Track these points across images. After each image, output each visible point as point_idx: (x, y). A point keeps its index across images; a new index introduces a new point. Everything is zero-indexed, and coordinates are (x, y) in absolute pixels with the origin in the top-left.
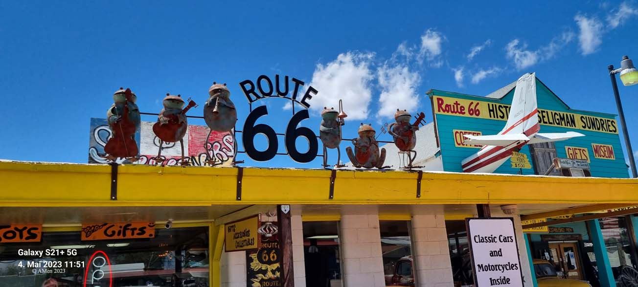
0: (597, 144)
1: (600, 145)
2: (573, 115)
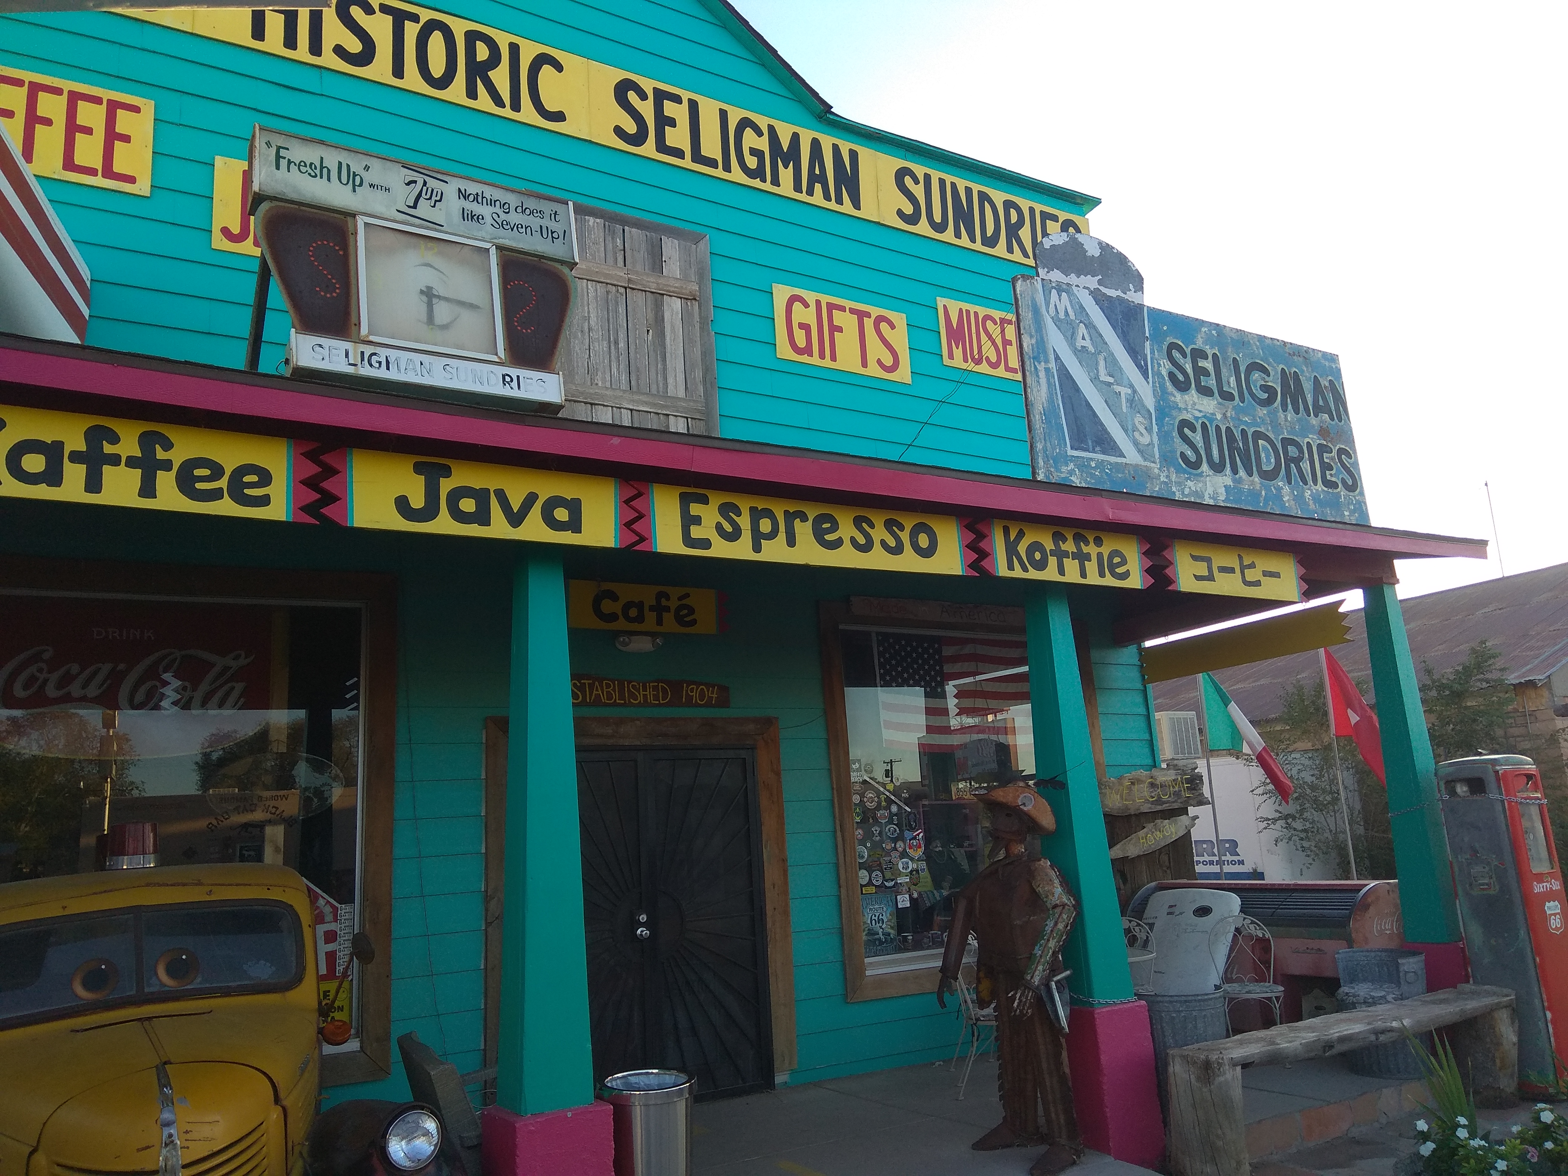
0: (965, 306)
1: (982, 311)
2: (853, 155)
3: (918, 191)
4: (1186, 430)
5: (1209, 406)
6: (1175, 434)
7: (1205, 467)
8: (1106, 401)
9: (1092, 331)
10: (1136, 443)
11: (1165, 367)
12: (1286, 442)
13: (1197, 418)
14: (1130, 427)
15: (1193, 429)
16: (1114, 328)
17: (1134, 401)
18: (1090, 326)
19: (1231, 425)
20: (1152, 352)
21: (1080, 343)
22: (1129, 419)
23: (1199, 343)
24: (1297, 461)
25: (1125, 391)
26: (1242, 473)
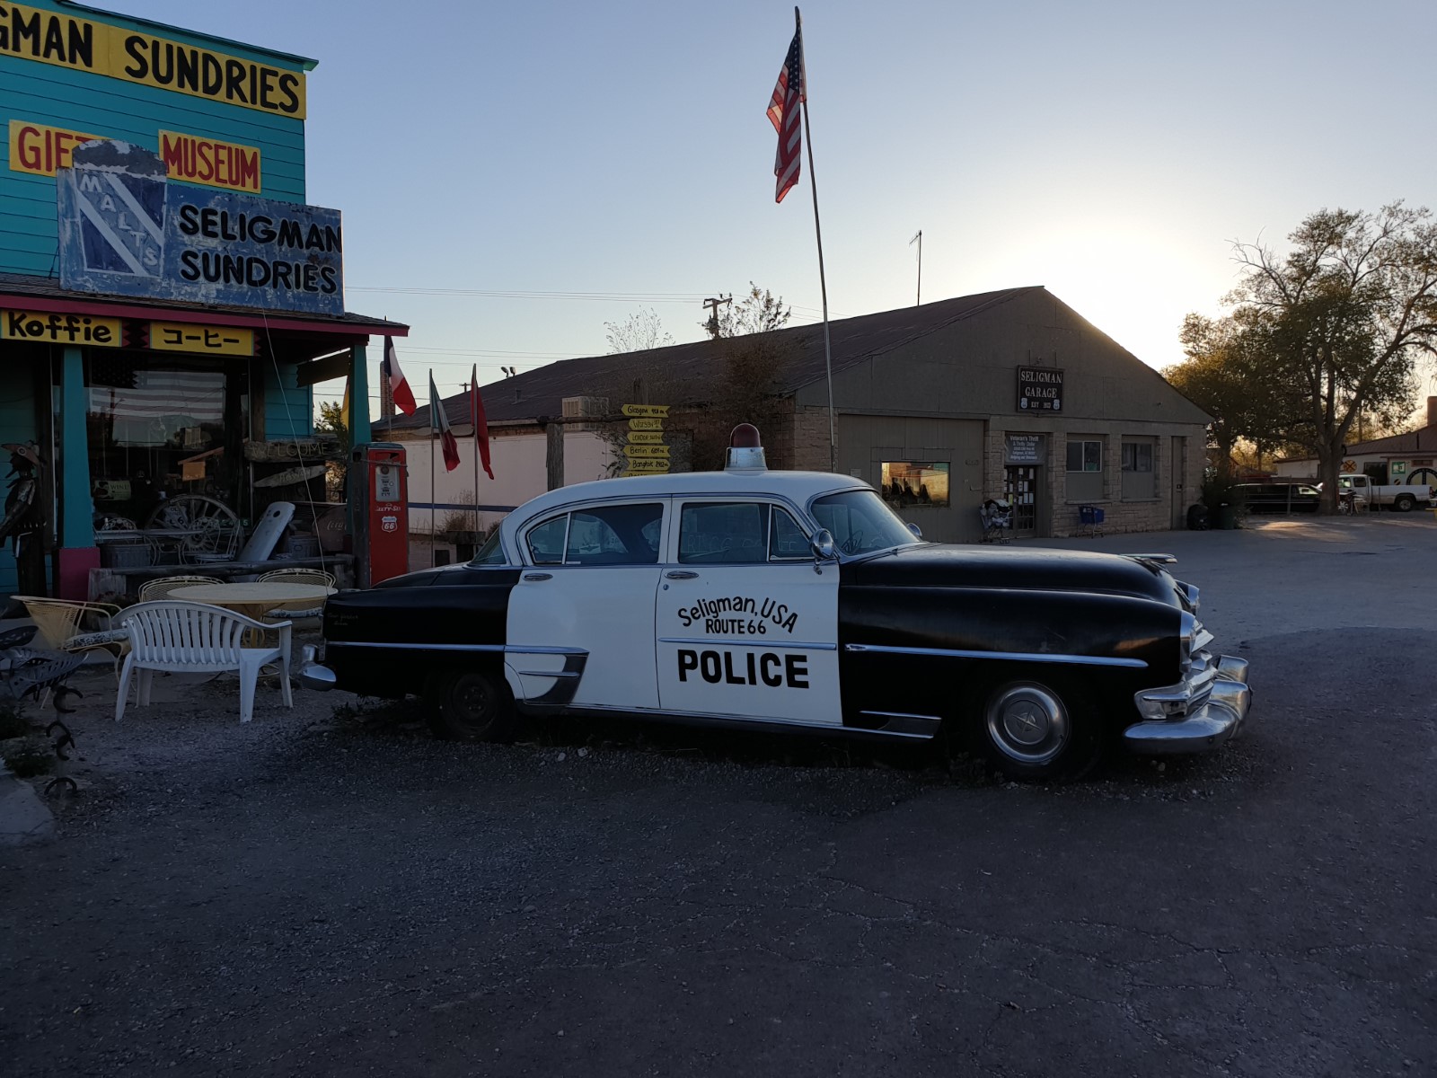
0: (183, 136)
1: (199, 139)
2: (88, 28)
3: (147, 55)
4: (189, 258)
5: (212, 243)
6: (179, 260)
7: (202, 279)
8: (122, 241)
9: (116, 199)
10: (144, 265)
11: (178, 220)
12: (276, 264)
13: (200, 251)
14: (141, 254)
15: (195, 256)
16: (135, 196)
17: (148, 240)
18: (115, 196)
19: (230, 254)
20: (168, 211)
21: (104, 206)
22: (141, 251)
23: (211, 205)
24: (284, 276)
25: (139, 235)
26: (233, 282)
